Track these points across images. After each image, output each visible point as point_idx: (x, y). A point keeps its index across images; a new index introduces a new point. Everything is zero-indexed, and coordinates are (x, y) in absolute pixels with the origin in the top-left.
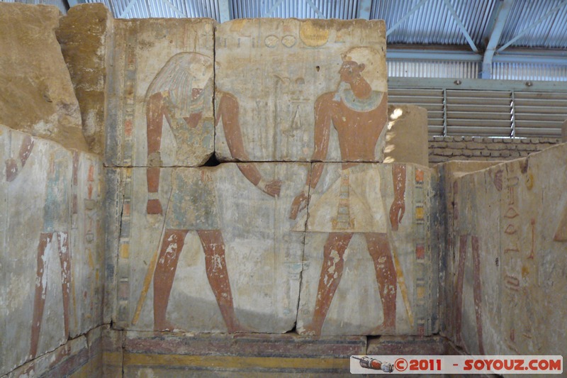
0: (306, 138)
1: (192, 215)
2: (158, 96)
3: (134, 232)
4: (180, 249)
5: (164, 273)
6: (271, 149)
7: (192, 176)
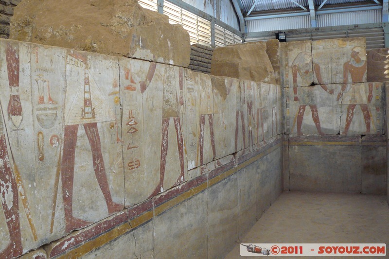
0: (341, 76)
1: (307, 100)
2: (295, 66)
3: (290, 106)
4: (304, 111)
5: (300, 118)
6: (330, 80)
7: (307, 89)
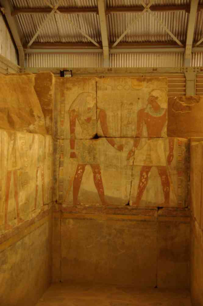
0: (133, 127)
1: (88, 158)
